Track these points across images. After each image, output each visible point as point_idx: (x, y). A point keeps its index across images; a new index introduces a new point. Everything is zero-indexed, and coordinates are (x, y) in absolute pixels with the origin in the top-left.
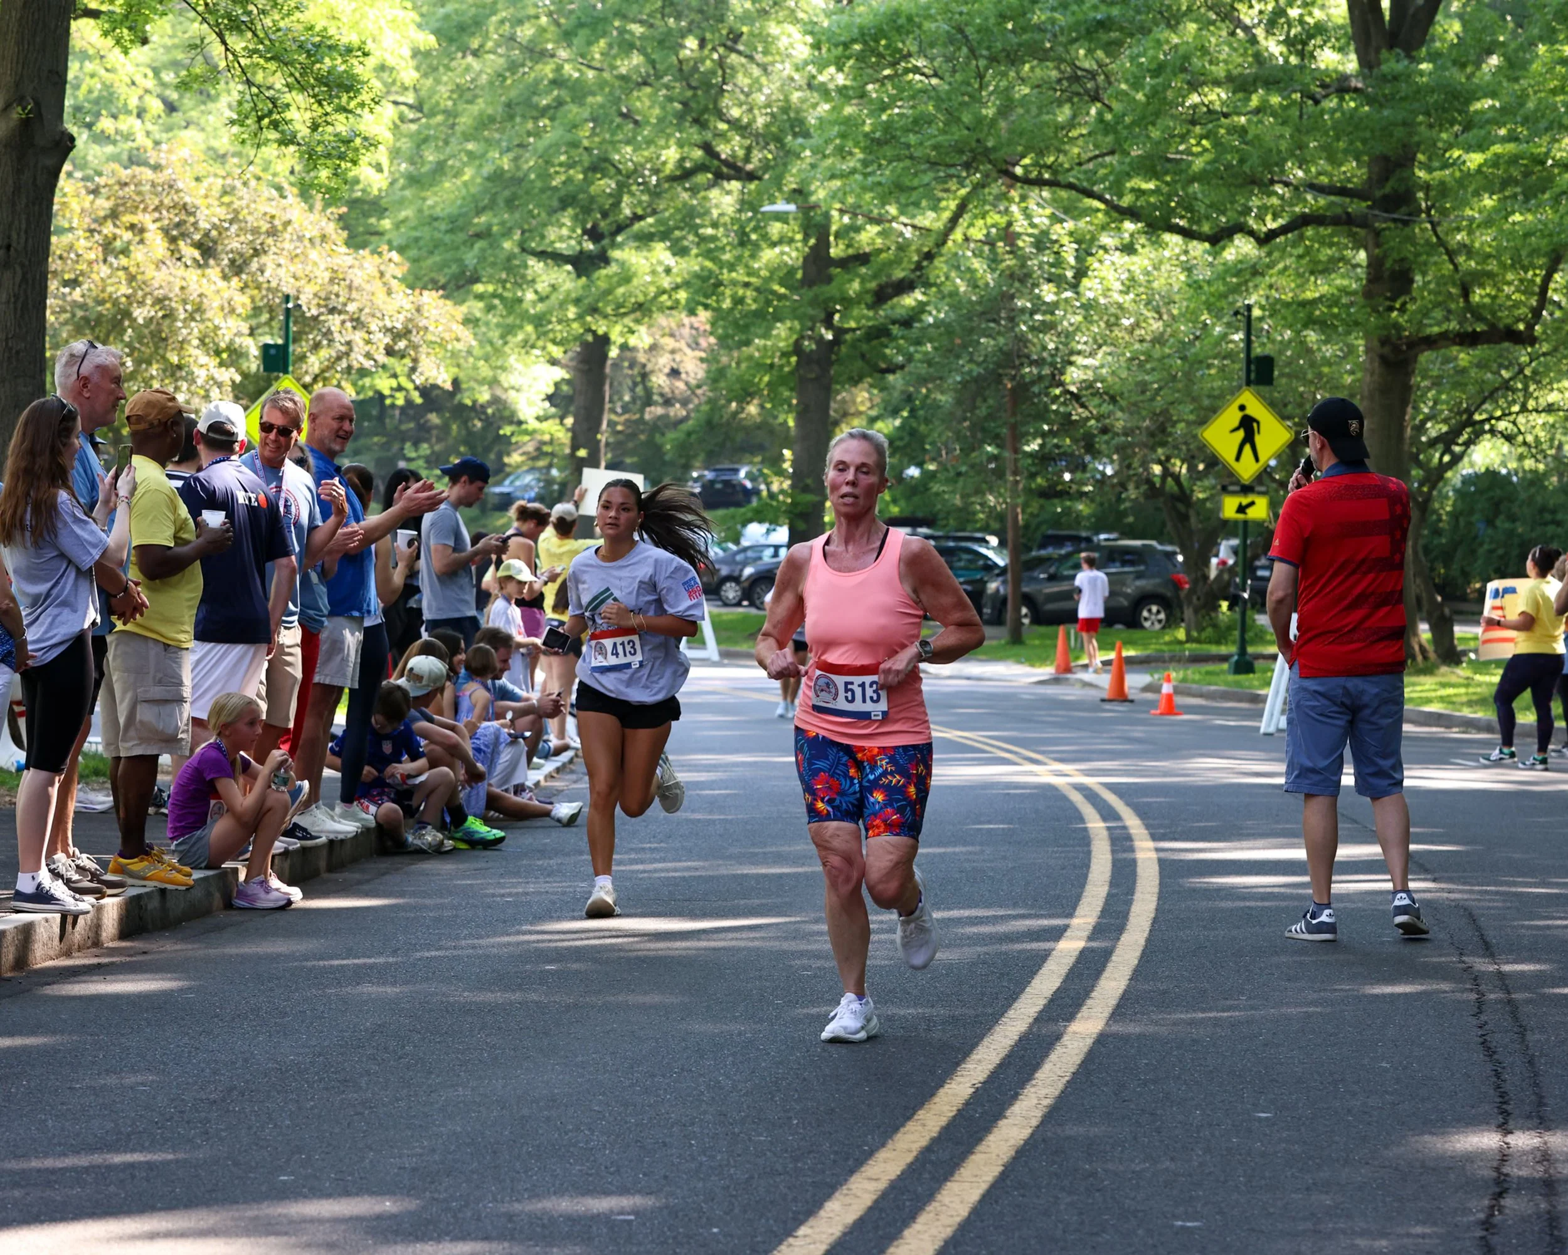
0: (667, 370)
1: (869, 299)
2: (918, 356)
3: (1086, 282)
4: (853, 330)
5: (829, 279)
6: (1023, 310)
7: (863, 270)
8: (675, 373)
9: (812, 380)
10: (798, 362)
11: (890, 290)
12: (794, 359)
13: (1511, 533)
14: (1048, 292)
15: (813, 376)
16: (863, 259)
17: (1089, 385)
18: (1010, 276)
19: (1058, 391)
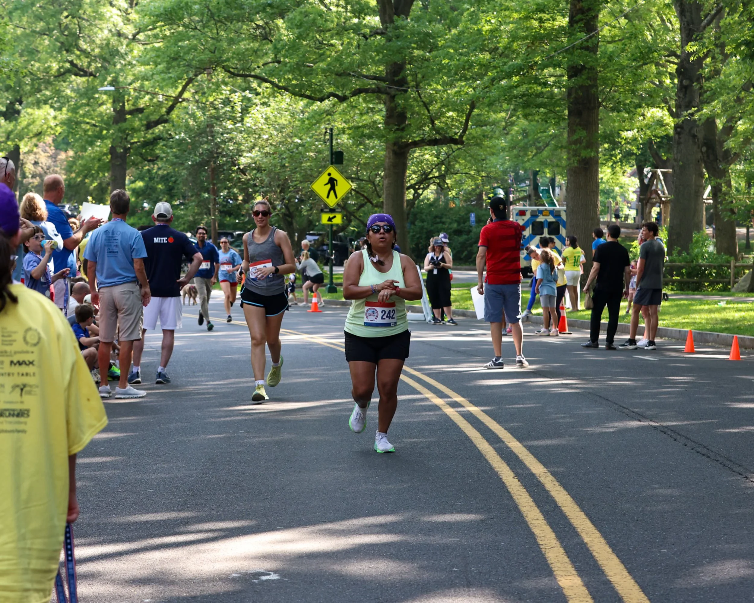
0: (33, 162)
1: (144, 128)
2: (171, 154)
3: (246, 120)
4: (136, 142)
5: (126, 120)
6: (218, 133)
7: (140, 116)
8: (36, 163)
9: (118, 165)
10: (111, 158)
11: (153, 124)
12: (109, 156)
13: (422, 228)
14: (229, 125)
15: (118, 163)
16: (141, 110)
17: (249, 165)
18: (211, 117)
19: (235, 168)
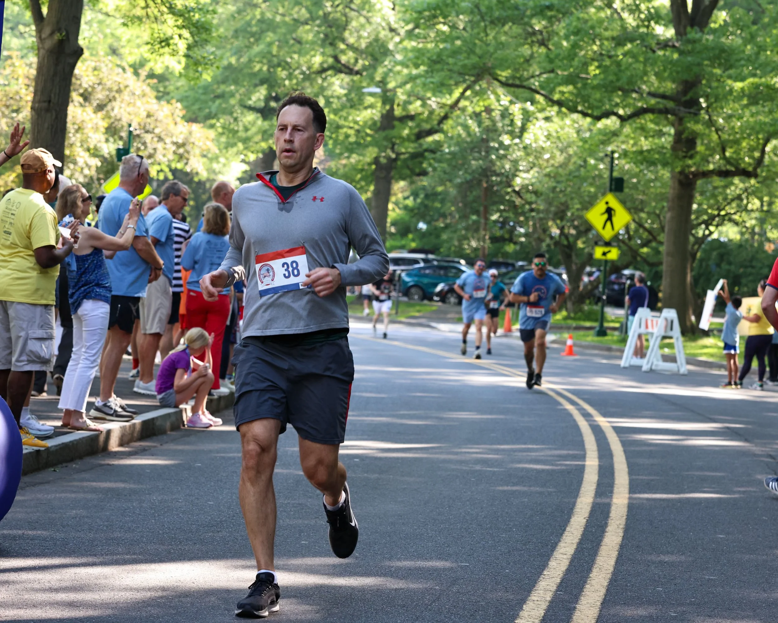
1: (413, 138)
2: (439, 169)
3: (526, 135)
4: (405, 153)
5: (393, 127)
6: (493, 148)
7: (410, 124)
9: (382, 178)
10: (376, 169)
11: (423, 134)
12: (374, 167)
13: (730, 271)
14: (506, 140)
15: (383, 175)
16: (412, 118)
17: (525, 187)
18: (488, 130)
19: (509, 190)
